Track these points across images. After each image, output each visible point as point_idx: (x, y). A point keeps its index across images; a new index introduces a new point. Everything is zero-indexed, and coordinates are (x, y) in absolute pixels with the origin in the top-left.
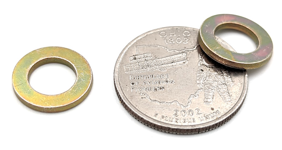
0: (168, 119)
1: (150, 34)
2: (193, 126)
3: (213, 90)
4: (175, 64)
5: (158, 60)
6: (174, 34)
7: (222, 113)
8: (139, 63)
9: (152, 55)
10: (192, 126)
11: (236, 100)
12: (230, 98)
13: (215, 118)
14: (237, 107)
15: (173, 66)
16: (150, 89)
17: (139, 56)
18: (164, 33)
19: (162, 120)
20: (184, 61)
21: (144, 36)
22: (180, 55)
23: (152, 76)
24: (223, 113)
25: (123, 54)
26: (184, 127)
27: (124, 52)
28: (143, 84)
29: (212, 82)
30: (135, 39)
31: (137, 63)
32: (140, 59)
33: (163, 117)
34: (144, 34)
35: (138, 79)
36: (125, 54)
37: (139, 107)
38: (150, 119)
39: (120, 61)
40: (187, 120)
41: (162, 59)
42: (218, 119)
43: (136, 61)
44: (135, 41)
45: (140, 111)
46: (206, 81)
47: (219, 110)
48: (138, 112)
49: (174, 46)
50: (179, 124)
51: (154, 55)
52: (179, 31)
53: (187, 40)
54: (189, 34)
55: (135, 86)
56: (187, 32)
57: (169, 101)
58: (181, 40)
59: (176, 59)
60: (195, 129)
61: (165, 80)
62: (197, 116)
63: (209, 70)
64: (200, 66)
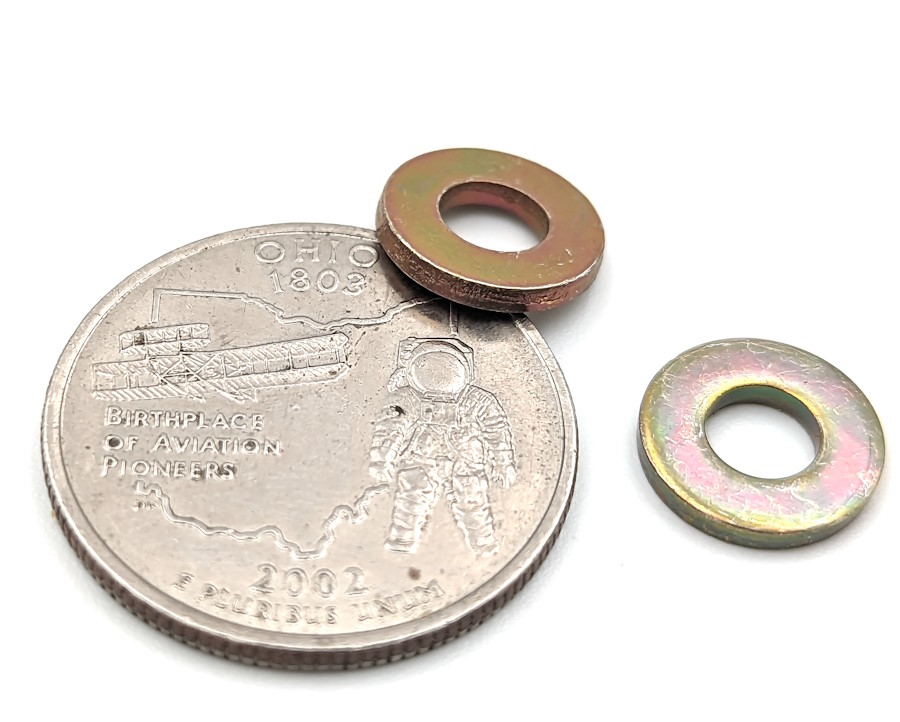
0: (228, 600)
1: (222, 247)
2: (325, 640)
3: (432, 494)
4: (297, 374)
5: (230, 353)
6: (311, 256)
7: (451, 594)
8: (153, 358)
9: (212, 331)
10: (319, 638)
11: (514, 543)
12: (491, 531)
13: (418, 612)
14: (514, 576)
15: (286, 381)
16: (176, 470)
17: (160, 331)
18: (276, 246)
19: (205, 606)
20: (335, 368)
21: (194, 252)
22: (324, 342)
23: (194, 418)
24: (454, 593)
25: (97, 319)
26: (288, 642)
27: (103, 312)
28: (155, 448)
29: (429, 462)
30: (155, 262)
31: (148, 358)
32: (160, 345)
33: (209, 590)
34: (196, 244)
35: (137, 423)
36: (107, 321)
37: (119, 542)
38: (157, 596)
39: (78, 347)
40: (302, 613)
41: (248, 352)
42: (429, 617)
43: (144, 353)
44: (154, 271)
45: (120, 560)
46: (407, 453)
47: (440, 578)
48: (114, 562)
49: (305, 301)
50: (271, 625)
51: (220, 334)
52: (334, 244)
53: (362, 281)
54: (371, 258)
55: (121, 456)
56: (368, 249)
57: (248, 527)
58: (336, 280)
59: (305, 355)
60: (332, 655)
61: (245, 436)
62: (347, 600)
63: (429, 411)
64: (394, 394)
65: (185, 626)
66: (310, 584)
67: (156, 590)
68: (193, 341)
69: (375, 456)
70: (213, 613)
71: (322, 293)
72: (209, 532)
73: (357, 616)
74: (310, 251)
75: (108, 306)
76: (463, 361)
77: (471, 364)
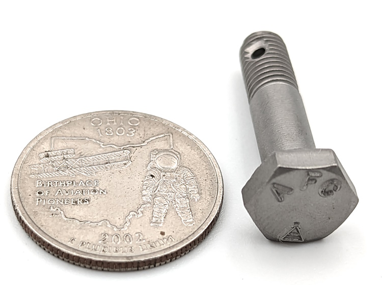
0: (90, 246)
2: (129, 258)
3: (167, 205)
4: (111, 165)
5: (84, 159)
6: (113, 122)
7: (177, 240)
8: (53, 162)
9: (76, 151)
12: (191, 217)
15: (107, 168)
17: (55, 152)
19: (81, 248)
20: (126, 162)
21: (66, 123)
22: (121, 153)
23: (71, 183)
25: (29, 149)
27: (31, 146)
28: (57, 194)
29: (165, 194)
32: (56, 157)
33: (83, 243)
35: (49, 186)
37: (45, 228)
39: (23, 159)
40: (120, 249)
41: (91, 158)
45: (47, 234)
46: (156, 191)
47: (173, 234)
49: (112, 139)
50: (108, 254)
51: (79, 152)
52: (122, 117)
53: (134, 131)
54: (137, 122)
55: (43, 197)
56: (135, 119)
57: (96, 220)
58: (124, 131)
59: (114, 158)
60: (133, 263)
61: (92, 188)
62: (137, 244)
63: (164, 176)
64: (150, 171)
65: (74, 256)
66: (122, 239)
67: (62, 244)
68: (68, 155)
69: (144, 192)
70: (85, 251)
71: (119, 136)
72: (81, 223)
73: (141, 250)
74: (112, 120)
75: (33, 144)
76: (176, 157)
77: (180, 158)
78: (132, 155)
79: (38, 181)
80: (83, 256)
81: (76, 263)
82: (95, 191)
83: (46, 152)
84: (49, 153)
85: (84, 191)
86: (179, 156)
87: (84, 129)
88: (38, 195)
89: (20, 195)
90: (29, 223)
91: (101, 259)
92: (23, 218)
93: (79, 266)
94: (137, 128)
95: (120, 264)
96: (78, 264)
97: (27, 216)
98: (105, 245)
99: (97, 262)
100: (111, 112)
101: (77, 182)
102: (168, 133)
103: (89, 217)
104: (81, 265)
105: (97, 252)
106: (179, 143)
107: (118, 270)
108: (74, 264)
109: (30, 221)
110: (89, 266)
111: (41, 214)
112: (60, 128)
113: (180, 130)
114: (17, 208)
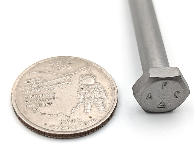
0: (55, 127)
2: (75, 131)
3: (91, 103)
5: (47, 82)
12: (104, 108)
17: (32, 80)
20: (68, 82)
21: (36, 65)
22: (65, 78)
23: (42, 95)
25: (19, 79)
28: (35, 101)
29: (90, 97)
31: (30, 85)
32: (33, 83)
33: (51, 126)
35: (31, 98)
44: (29, 69)
46: (85, 96)
49: (60, 71)
50: (64, 130)
51: (44, 79)
52: (64, 60)
53: (71, 66)
54: (72, 61)
55: (28, 104)
56: (71, 60)
57: (56, 114)
58: (66, 66)
59: (62, 81)
60: (77, 134)
61: (53, 97)
62: (78, 124)
63: (88, 88)
64: (81, 86)
65: (47, 133)
66: (71, 122)
67: (40, 127)
68: (39, 81)
69: (79, 97)
70: (53, 130)
71: (63, 69)
72: (49, 115)
73: (81, 127)
74: (59, 62)
75: (21, 77)
76: (93, 78)
77: (95, 78)
78: (71, 78)
79: (25, 96)
80: (51, 133)
81: (48, 136)
82: (54, 98)
83: (27, 80)
84: (29, 81)
85: (49, 99)
86: (94, 77)
87: (45, 67)
88: (26, 103)
89: (17, 104)
90: (23, 118)
91: (61, 133)
92: (19, 116)
93: (50, 137)
94: (72, 64)
95: (71, 135)
96: (49, 136)
97: (21, 114)
98: (62, 126)
99: (59, 135)
100: (58, 57)
101: (45, 94)
102: (88, 66)
103: (53, 112)
104: (51, 137)
105: (59, 130)
106: (94, 71)
107: (70, 138)
108: (47, 137)
109: (23, 117)
110: (55, 137)
111: (28, 112)
112: (33, 67)
113: (93, 64)
114: (16, 110)
